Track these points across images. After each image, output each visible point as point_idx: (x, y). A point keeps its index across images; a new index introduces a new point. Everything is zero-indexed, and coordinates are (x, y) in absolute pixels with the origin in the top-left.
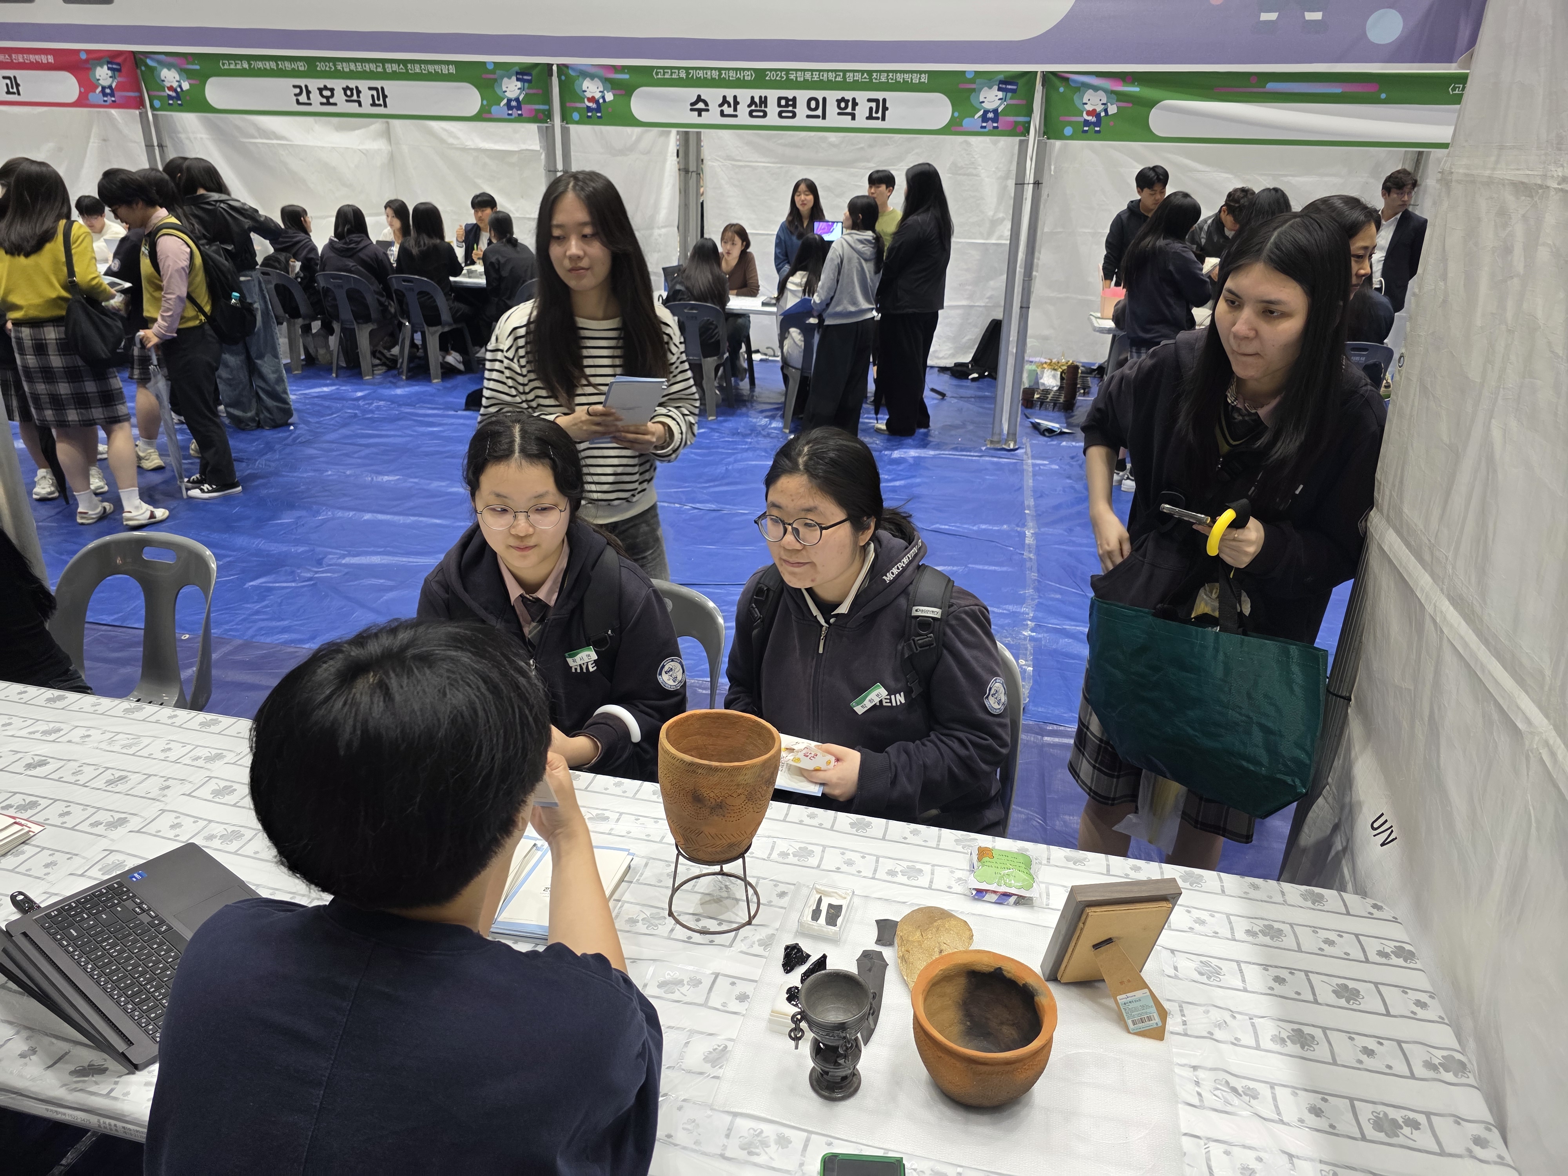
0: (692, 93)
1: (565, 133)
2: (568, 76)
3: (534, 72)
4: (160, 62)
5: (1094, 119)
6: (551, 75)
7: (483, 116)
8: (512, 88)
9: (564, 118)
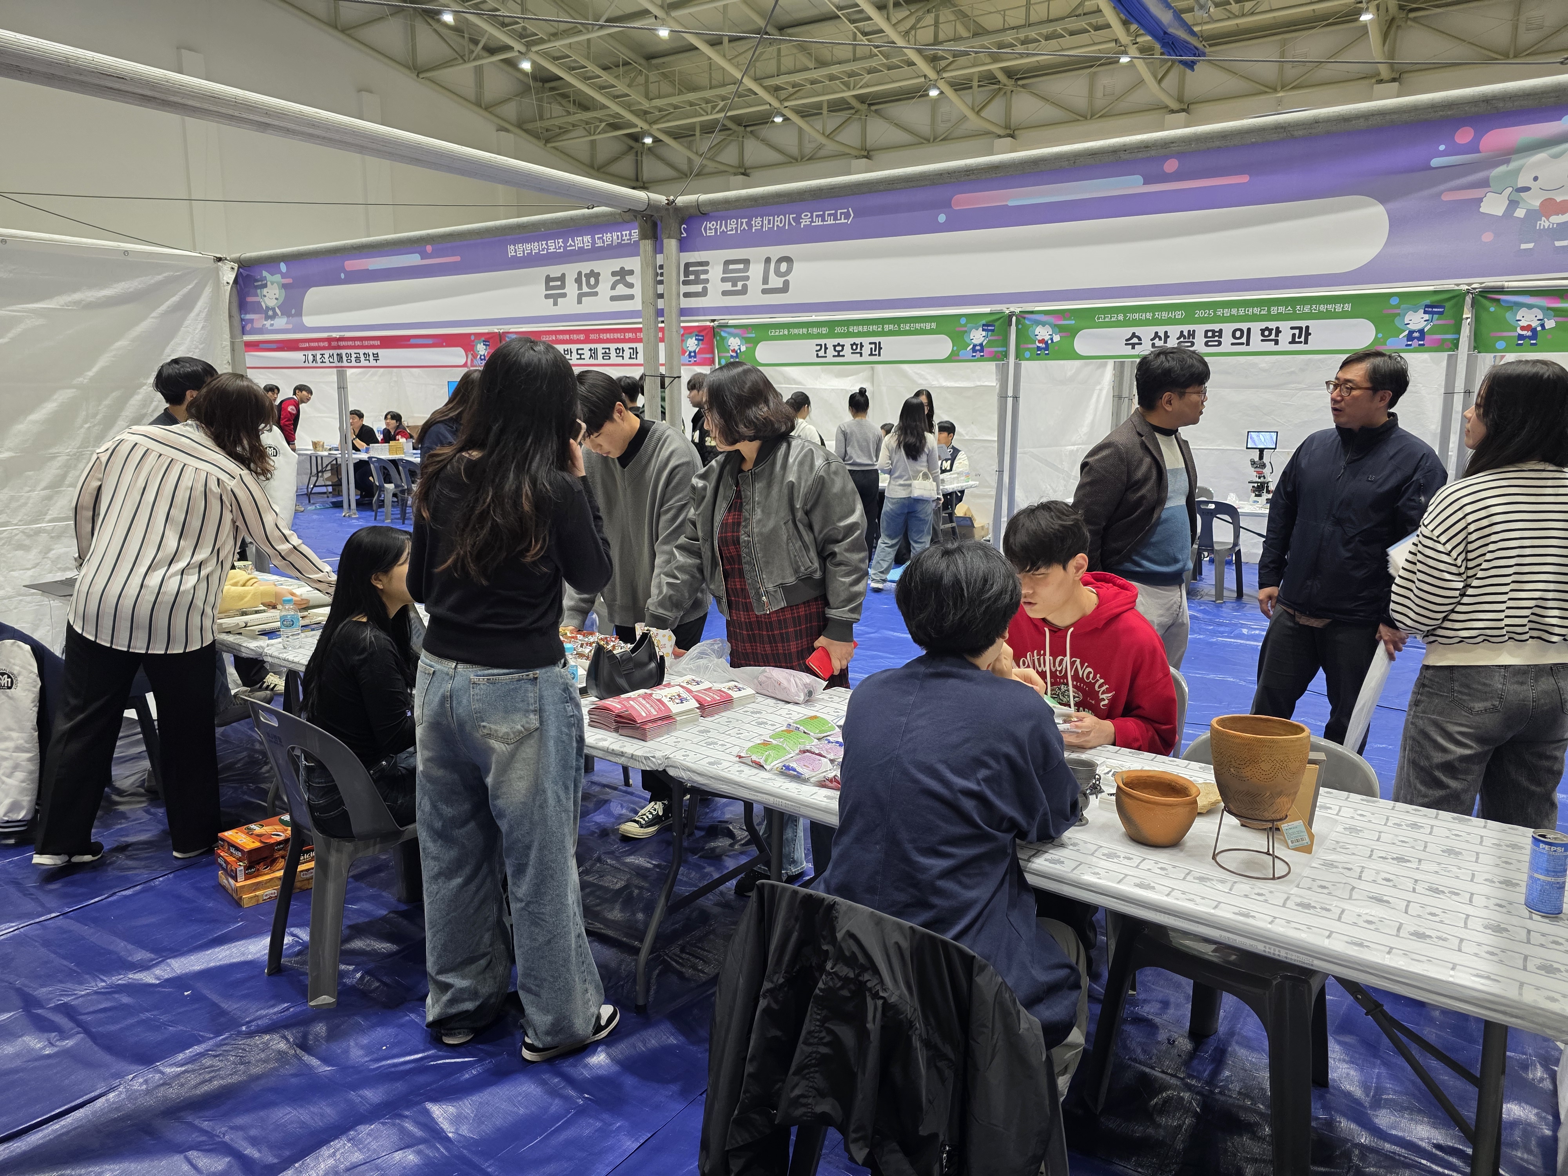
0: (1128, 332)
1: (1017, 367)
2: (1024, 325)
3: (997, 324)
4: (729, 333)
5: (1529, 333)
6: (1010, 324)
7: (952, 358)
8: (978, 336)
9: (1017, 357)
